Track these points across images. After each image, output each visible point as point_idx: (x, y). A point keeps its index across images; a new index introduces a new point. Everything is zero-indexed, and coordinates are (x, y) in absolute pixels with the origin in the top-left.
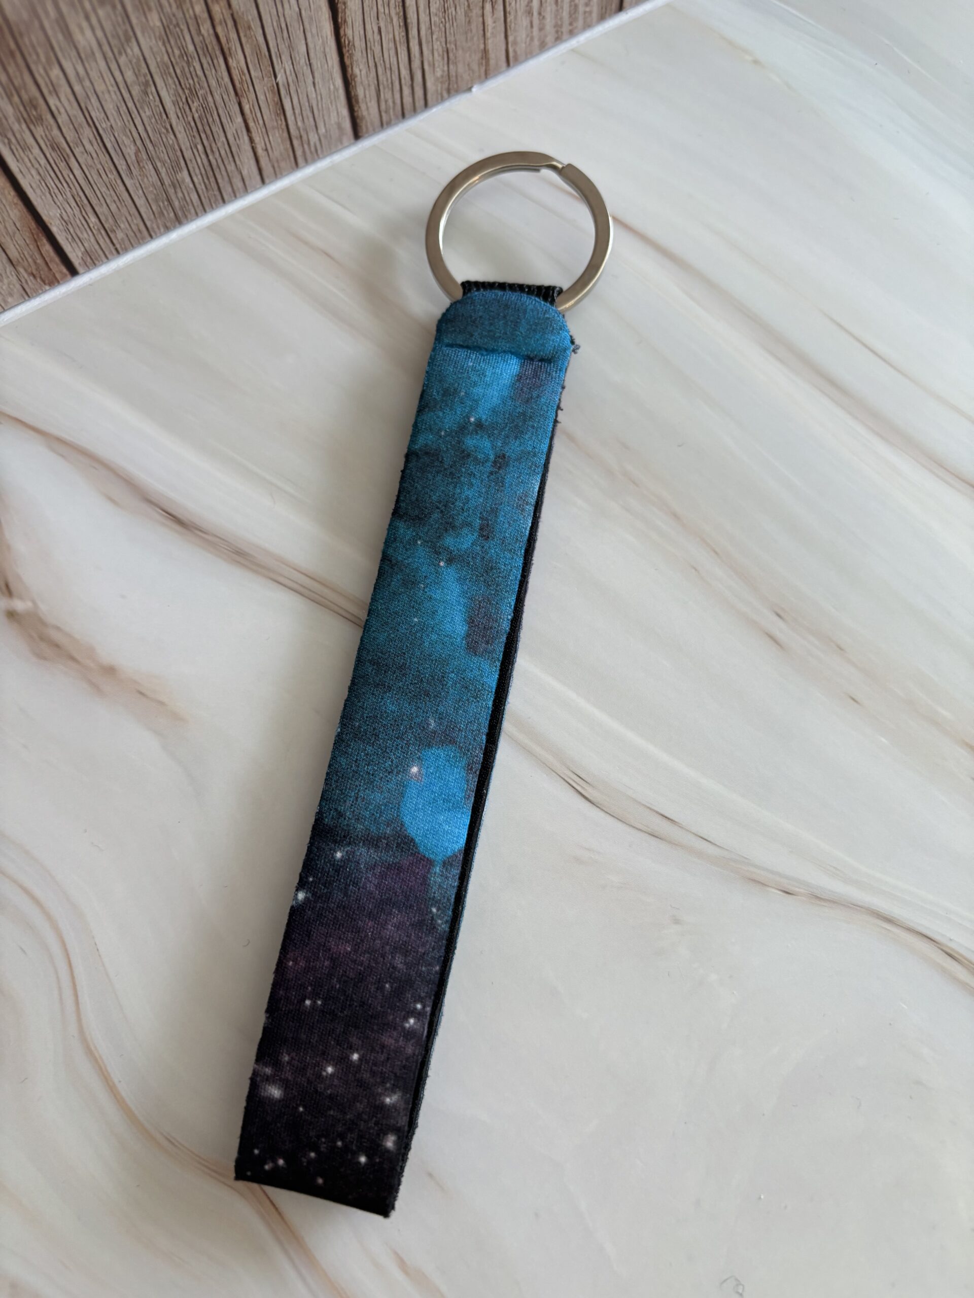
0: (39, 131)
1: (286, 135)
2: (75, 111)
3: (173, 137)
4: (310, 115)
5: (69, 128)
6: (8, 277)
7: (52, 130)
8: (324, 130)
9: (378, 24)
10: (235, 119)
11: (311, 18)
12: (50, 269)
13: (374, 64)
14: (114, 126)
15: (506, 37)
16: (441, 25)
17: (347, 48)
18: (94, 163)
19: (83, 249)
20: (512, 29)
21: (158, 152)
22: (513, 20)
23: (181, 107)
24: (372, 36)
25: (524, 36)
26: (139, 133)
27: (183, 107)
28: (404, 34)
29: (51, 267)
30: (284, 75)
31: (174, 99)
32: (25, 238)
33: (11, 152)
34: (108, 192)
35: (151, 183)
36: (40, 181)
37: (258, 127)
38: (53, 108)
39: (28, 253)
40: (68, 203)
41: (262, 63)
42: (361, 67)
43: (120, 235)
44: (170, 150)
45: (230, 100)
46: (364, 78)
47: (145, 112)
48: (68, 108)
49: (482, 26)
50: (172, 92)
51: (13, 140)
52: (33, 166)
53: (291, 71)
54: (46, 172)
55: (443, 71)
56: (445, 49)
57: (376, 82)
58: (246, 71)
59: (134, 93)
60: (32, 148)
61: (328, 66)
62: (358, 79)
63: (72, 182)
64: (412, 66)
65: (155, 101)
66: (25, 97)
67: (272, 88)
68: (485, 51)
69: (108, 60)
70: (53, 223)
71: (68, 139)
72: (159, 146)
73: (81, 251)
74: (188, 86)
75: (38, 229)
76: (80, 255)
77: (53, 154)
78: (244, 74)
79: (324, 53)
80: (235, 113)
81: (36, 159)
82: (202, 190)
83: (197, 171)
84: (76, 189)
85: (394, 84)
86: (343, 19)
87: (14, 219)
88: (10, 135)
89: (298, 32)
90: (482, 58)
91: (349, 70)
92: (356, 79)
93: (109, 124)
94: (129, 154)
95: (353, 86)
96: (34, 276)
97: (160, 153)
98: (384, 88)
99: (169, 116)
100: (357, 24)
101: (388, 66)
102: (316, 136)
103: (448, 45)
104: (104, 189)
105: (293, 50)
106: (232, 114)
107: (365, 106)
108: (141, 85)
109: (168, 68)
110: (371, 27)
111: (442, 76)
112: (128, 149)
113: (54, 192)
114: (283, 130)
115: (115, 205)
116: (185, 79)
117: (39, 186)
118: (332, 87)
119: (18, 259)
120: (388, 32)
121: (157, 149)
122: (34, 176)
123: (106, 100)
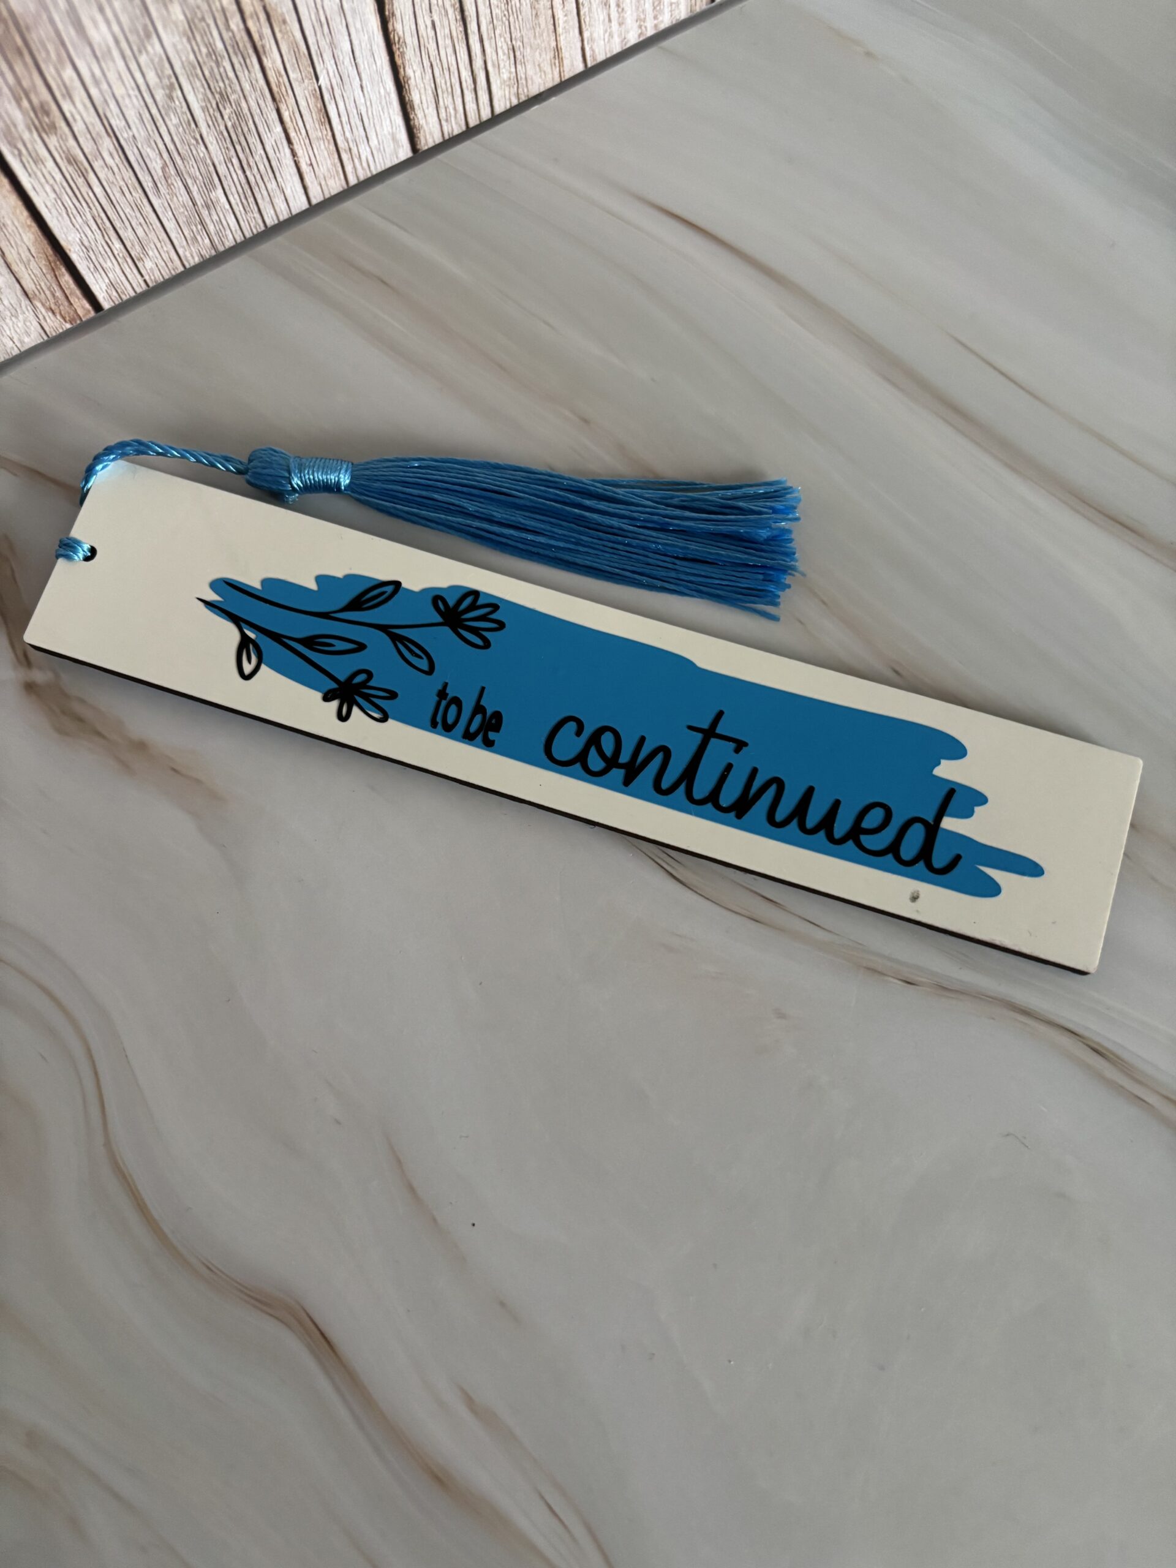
0: (52, 142)
1: (332, 147)
2: (92, 118)
3: (203, 148)
4: (359, 124)
5: (86, 138)
6: (24, 313)
7: (67, 140)
8: (376, 142)
9: (431, 17)
10: (274, 128)
11: (354, 11)
12: (71, 304)
13: (429, 64)
14: (137, 135)
15: (581, 33)
16: (504, 19)
17: (397, 46)
18: (116, 179)
19: (107, 281)
20: (587, 23)
21: (188, 167)
22: (587, 13)
23: (212, 115)
24: (426, 32)
25: (602, 32)
26: (165, 145)
27: (214, 115)
28: (461, 29)
29: (72, 302)
30: (326, 76)
31: (204, 104)
32: (41, 266)
33: (21, 165)
34: (131, 212)
35: (182, 203)
36: (56, 200)
37: (300, 137)
38: (68, 115)
39: (45, 284)
40: (88, 226)
41: (301, 61)
42: (415, 68)
43: (149, 264)
44: (201, 163)
45: (266, 106)
46: (419, 81)
47: (171, 120)
48: (85, 115)
49: (552, 19)
50: (200, 96)
51: (24, 151)
52: (47, 182)
53: (334, 72)
54: (63, 190)
55: (510, 73)
56: (511, 47)
57: (433, 85)
58: (283, 72)
59: (158, 98)
60: (46, 160)
61: (376, 66)
62: (412, 82)
63: (92, 201)
64: (474, 67)
65: (182, 107)
66: (35, 101)
67: (314, 92)
68: (558, 49)
69: (127, 59)
70: (72, 249)
71: (86, 151)
72: (189, 161)
73: (105, 282)
74: (218, 89)
75: (56, 256)
76: (104, 287)
77: (70, 169)
78: (281, 75)
79: (371, 50)
80: (273, 122)
81: (50, 174)
82: (240, 211)
83: (233, 189)
84: (96, 209)
85: (454, 88)
86: (391, 12)
87: (28, 244)
88: (20, 146)
89: (340, 26)
90: (555, 57)
91: (401, 70)
92: (409, 82)
93: (131, 134)
94: (154, 168)
95: (406, 90)
96: (53, 313)
97: (190, 168)
98: (443, 92)
99: (198, 124)
100: (407, 17)
101: (445, 66)
102: (368, 149)
103: (514, 42)
104: (128, 210)
105: (336, 48)
106: (270, 122)
107: (422, 114)
108: (165, 87)
109: (194, 68)
110: (424, 21)
111: (510, 79)
112: (154, 162)
113: (72, 213)
114: (328, 141)
115: (141, 229)
116: (215, 81)
117: (54, 205)
118: (382, 91)
119: (33, 291)
120: (443, 26)
121: (185, 162)
122: (49, 194)
123: (126, 106)
